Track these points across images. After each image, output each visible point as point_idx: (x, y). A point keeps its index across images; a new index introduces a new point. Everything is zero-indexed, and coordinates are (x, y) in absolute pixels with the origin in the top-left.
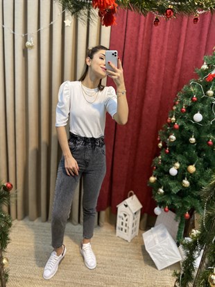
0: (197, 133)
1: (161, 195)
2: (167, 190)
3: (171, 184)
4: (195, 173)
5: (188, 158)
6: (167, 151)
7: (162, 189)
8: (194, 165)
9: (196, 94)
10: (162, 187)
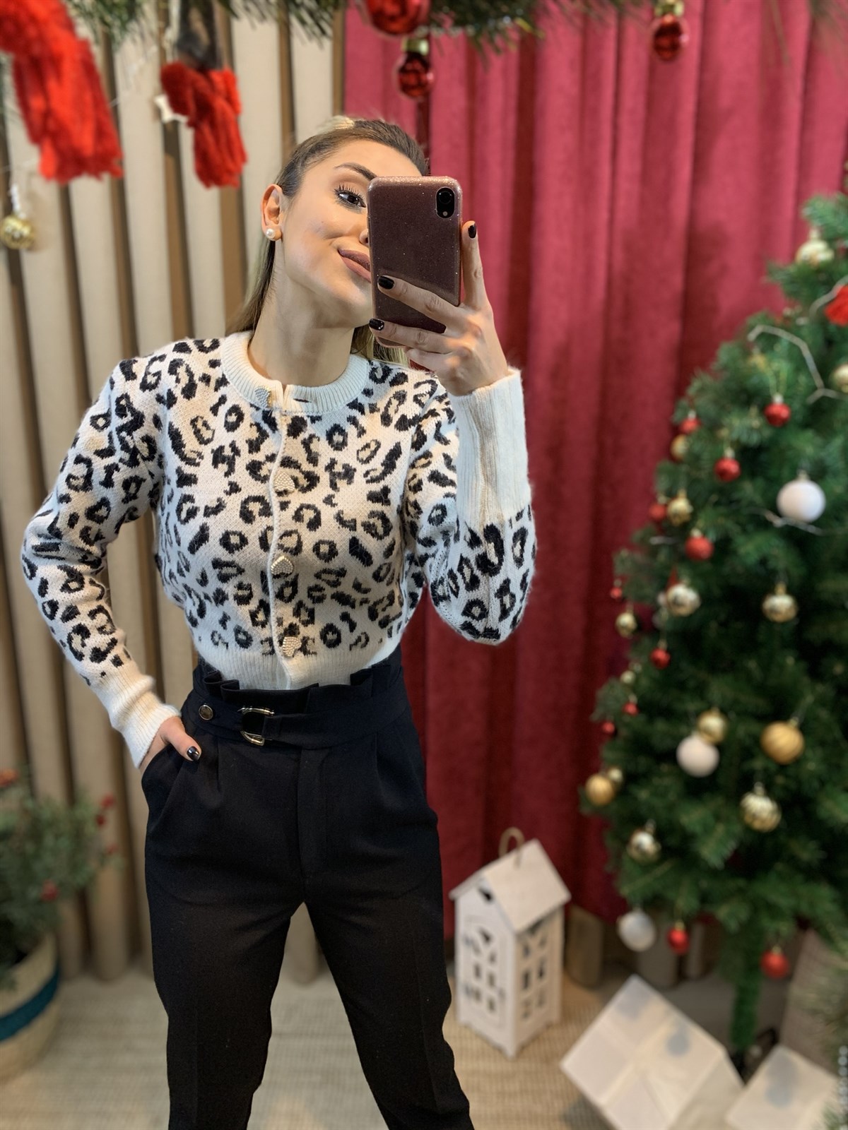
1: (646, 865)
6: (661, 655)
7: (649, 833)
8: (794, 722)
9: (782, 388)
10: (650, 826)
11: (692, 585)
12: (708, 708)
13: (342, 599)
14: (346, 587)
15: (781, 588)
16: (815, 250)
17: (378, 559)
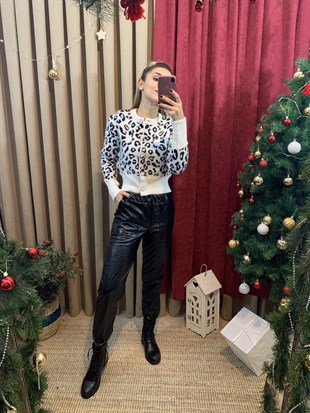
6: (252, 200)
10: (248, 253)
12: (266, 215)
13: (154, 164)
14: (154, 161)
16: (299, 74)
17: (161, 155)
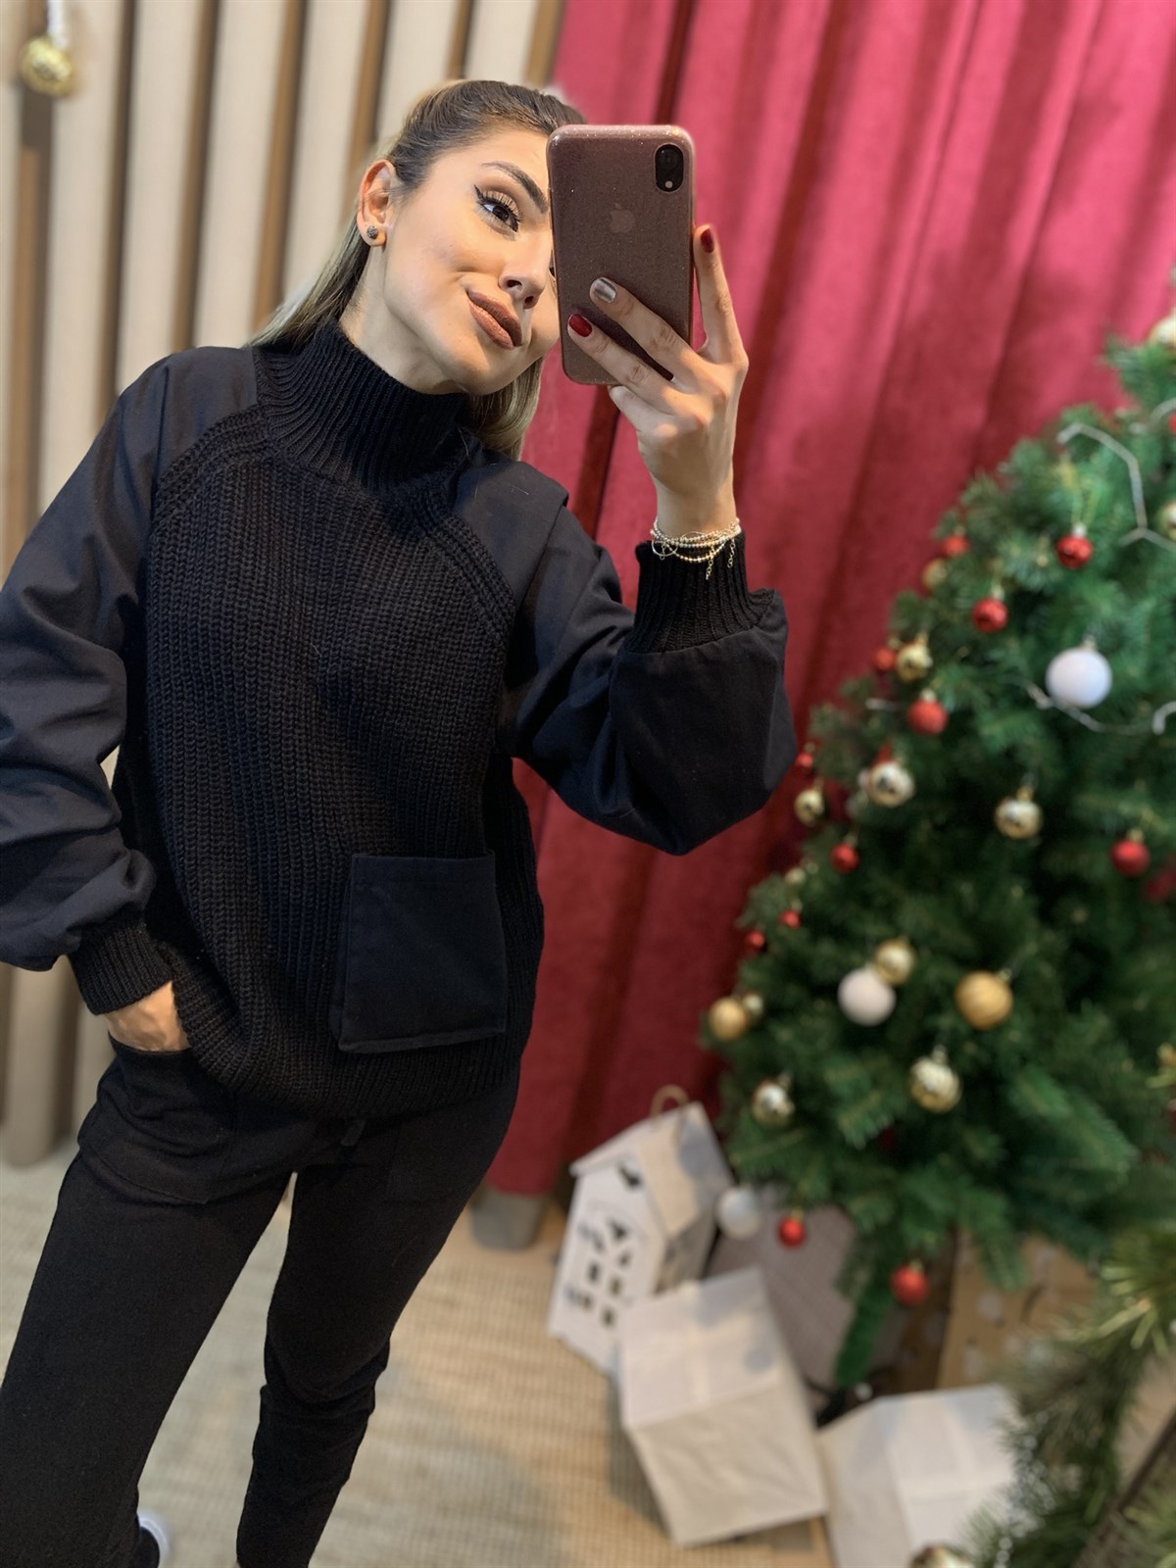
0: (1054, 774)
1: (773, 1129)
2: (811, 1104)
3: (841, 1074)
4: (999, 1027)
5: (970, 923)
6: (846, 853)
7: (783, 1088)
8: (1005, 975)
9: (1090, 515)
10: (785, 1079)
11: (909, 767)
12: (894, 935)
15: (1025, 793)
